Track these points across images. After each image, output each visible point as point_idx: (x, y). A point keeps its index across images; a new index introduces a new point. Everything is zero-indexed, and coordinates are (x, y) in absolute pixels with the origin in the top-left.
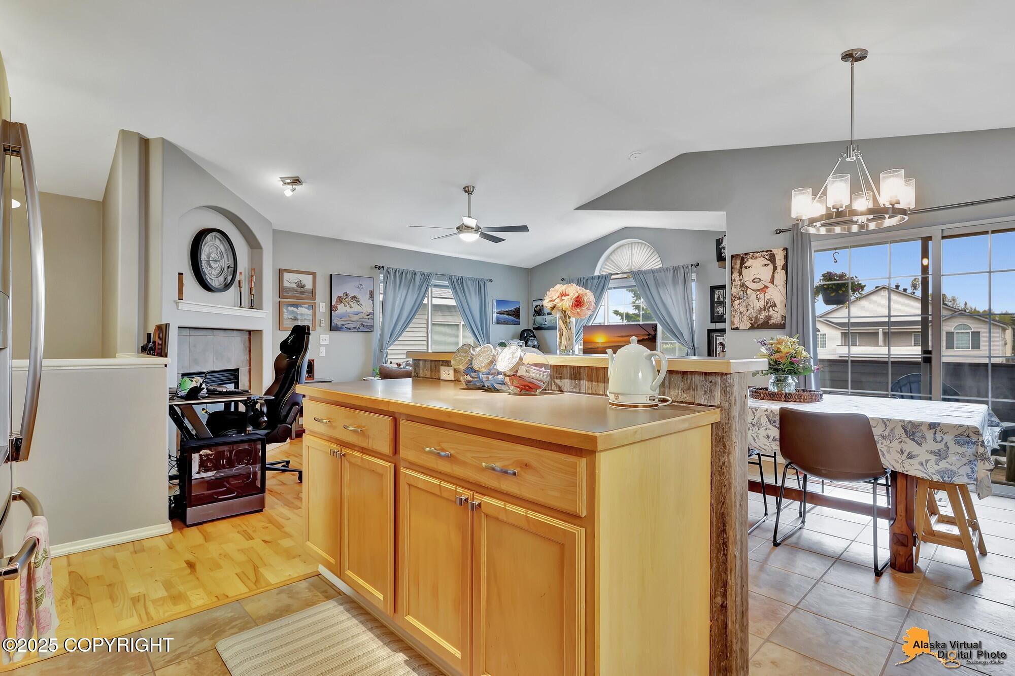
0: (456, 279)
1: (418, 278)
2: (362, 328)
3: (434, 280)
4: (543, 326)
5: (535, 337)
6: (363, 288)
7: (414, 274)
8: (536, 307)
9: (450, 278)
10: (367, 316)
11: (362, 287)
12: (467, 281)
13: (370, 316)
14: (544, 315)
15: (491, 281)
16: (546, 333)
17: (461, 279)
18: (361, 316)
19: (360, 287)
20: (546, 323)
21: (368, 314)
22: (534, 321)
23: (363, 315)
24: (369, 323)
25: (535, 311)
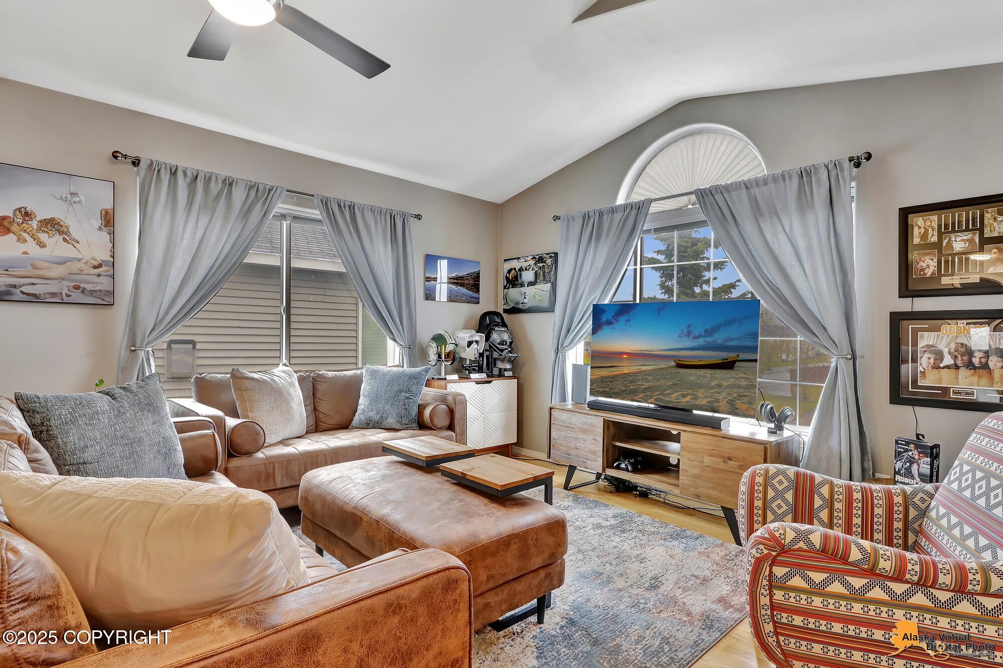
0: (339, 206)
1: (239, 195)
2: (76, 296)
3: (282, 203)
4: (521, 306)
5: (504, 325)
6: (80, 202)
7: (229, 183)
8: (509, 271)
9: (325, 203)
10: (95, 267)
11: (76, 199)
12: (366, 212)
13: (104, 268)
14: (522, 285)
15: (418, 217)
16: (526, 319)
17: (352, 207)
18: (74, 267)
19: (72, 198)
20: (526, 301)
21: (96, 263)
22: (505, 297)
23: (80, 265)
24: (104, 284)
25: (507, 278)
